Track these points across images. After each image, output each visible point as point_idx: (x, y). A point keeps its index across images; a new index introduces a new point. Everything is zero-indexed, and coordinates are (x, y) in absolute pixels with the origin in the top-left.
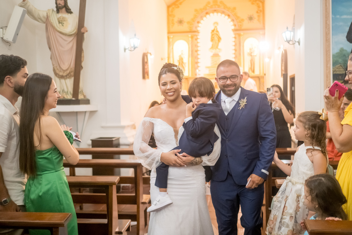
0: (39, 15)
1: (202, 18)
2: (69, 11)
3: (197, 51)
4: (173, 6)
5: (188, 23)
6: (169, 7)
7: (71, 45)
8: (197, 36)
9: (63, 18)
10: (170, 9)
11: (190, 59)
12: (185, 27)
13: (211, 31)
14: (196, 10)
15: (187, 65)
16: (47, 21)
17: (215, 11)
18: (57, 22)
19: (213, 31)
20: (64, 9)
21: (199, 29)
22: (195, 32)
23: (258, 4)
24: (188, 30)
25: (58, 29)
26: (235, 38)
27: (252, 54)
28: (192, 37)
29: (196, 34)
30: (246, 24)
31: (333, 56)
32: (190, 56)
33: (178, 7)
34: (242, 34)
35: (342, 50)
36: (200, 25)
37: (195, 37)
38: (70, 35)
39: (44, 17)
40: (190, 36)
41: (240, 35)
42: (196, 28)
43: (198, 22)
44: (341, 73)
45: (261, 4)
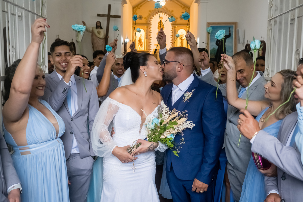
0: (89, 30)
1: (153, 16)
2: (101, 28)
3: (150, 35)
4: (136, 8)
5: (145, 18)
6: (133, 8)
7: (102, 43)
8: (150, 26)
9: (100, 31)
10: (134, 9)
11: (146, 40)
12: (143, 21)
13: (158, 23)
14: (150, 11)
15: (144, 43)
16: (92, 32)
17: (161, 12)
18: (97, 33)
19: (159, 23)
20: (99, 27)
21: (151, 22)
22: (149, 24)
23: (186, 9)
24: (145, 23)
25: (98, 36)
26: (172, 28)
27: (182, 39)
28: (147, 27)
29: (150, 25)
30: (179, 21)
31: (210, 51)
32: (146, 38)
33: (139, 8)
34: (176, 26)
35: (214, 48)
36: (152, 20)
37: (149, 27)
38: (102, 39)
39: (91, 31)
40: (146, 26)
41: (175, 27)
42: (150, 21)
43: (151, 18)
44: (213, 58)
45: (188, 10)
